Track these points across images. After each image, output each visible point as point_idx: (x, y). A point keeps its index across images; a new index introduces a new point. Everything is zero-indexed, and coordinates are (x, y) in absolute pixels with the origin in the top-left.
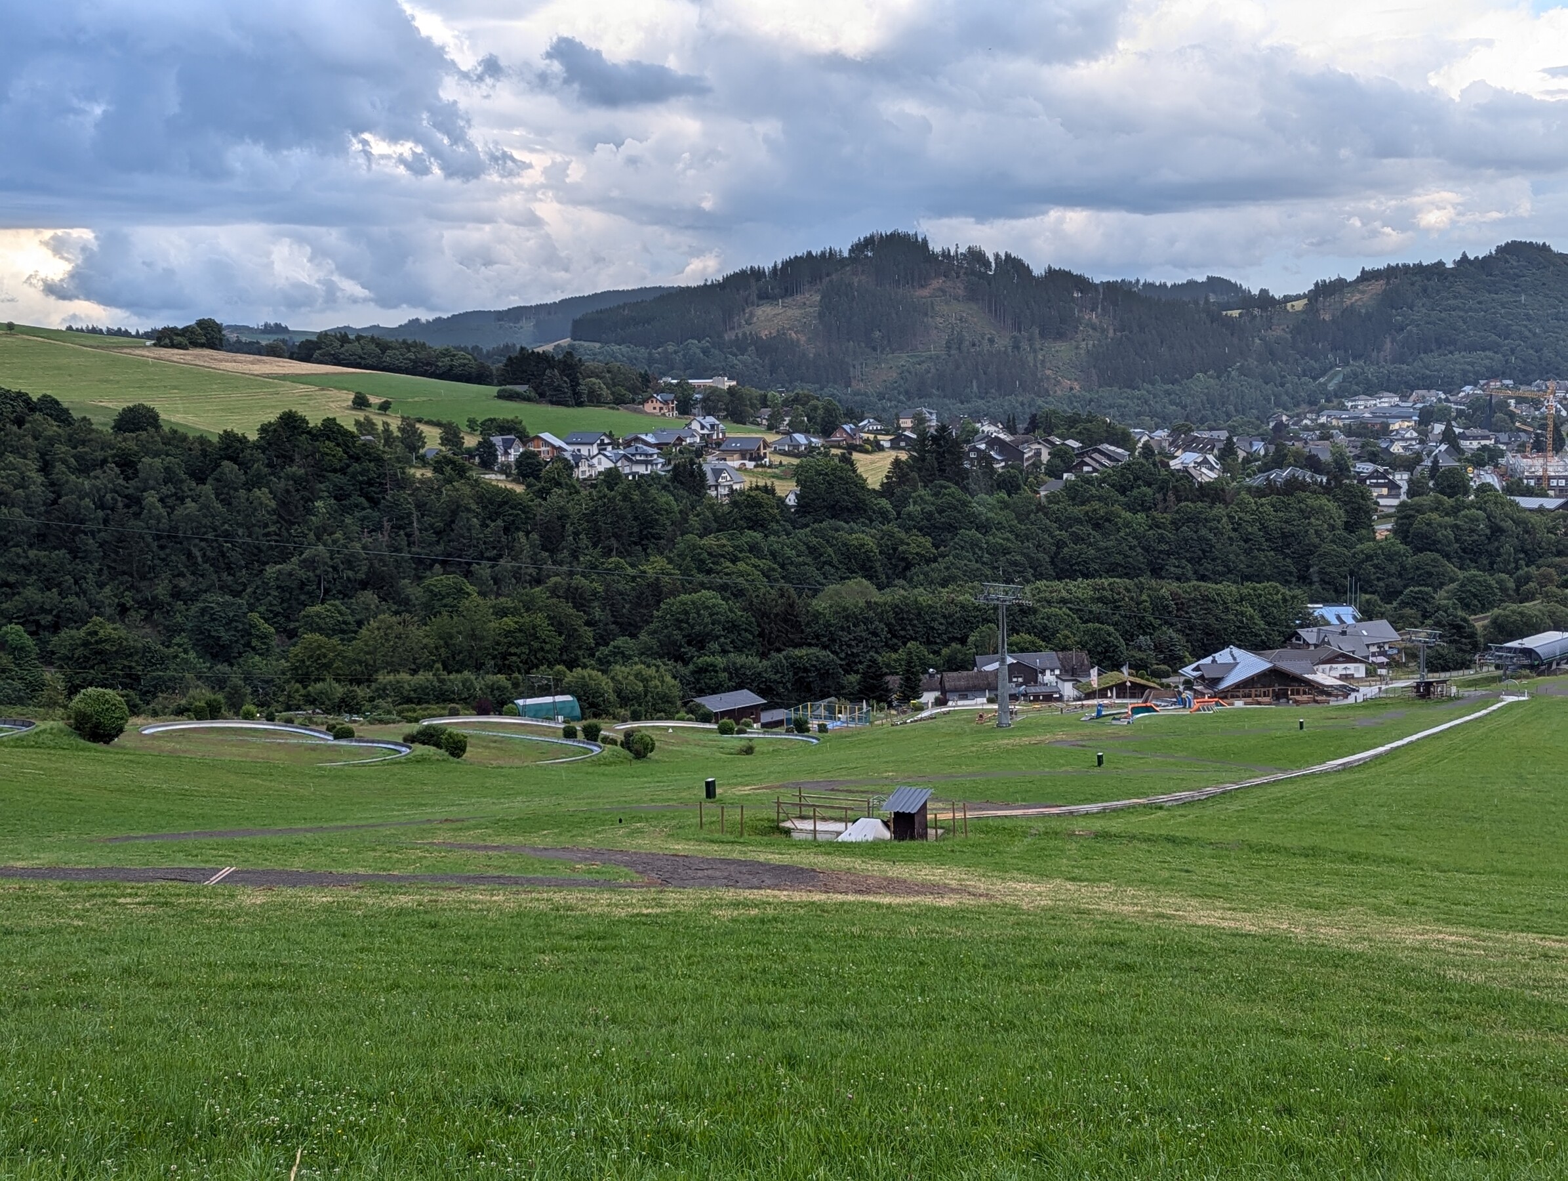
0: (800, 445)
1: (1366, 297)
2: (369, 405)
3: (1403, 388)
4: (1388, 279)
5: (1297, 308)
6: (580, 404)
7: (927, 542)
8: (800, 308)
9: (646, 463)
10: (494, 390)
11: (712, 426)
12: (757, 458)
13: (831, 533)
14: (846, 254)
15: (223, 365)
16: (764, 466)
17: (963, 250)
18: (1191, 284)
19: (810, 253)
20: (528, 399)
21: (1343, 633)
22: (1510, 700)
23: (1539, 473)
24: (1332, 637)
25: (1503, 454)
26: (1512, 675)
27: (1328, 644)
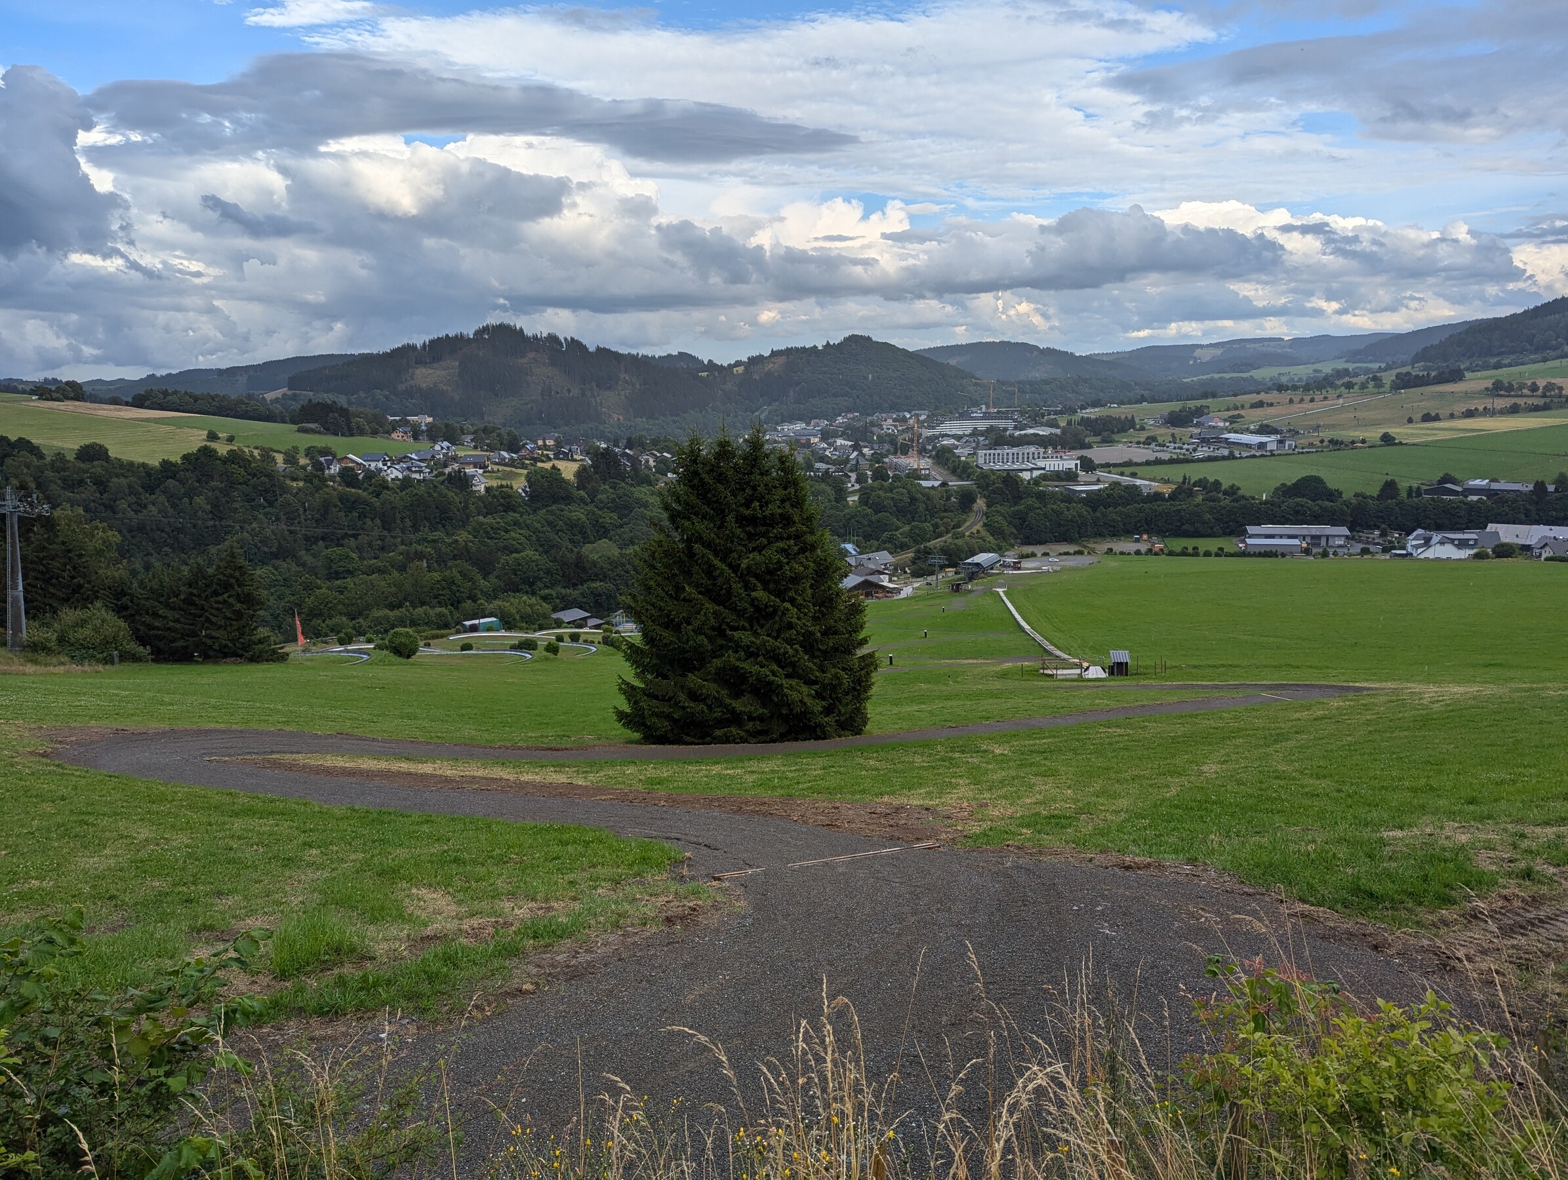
0: (505, 458)
1: (776, 366)
2: (219, 438)
3: (806, 418)
4: (788, 355)
5: (740, 372)
6: (352, 435)
7: (615, 516)
8: (445, 370)
9: (420, 472)
10: (295, 427)
11: (448, 448)
12: (484, 467)
13: (558, 512)
14: (471, 337)
15: (100, 412)
16: (489, 472)
17: (545, 335)
18: (669, 356)
19: (447, 335)
20: (319, 433)
21: (869, 559)
22: (1000, 590)
23: (916, 467)
24: (865, 562)
25: (886, 456)
26: (971, 577)
27: (863, 565)
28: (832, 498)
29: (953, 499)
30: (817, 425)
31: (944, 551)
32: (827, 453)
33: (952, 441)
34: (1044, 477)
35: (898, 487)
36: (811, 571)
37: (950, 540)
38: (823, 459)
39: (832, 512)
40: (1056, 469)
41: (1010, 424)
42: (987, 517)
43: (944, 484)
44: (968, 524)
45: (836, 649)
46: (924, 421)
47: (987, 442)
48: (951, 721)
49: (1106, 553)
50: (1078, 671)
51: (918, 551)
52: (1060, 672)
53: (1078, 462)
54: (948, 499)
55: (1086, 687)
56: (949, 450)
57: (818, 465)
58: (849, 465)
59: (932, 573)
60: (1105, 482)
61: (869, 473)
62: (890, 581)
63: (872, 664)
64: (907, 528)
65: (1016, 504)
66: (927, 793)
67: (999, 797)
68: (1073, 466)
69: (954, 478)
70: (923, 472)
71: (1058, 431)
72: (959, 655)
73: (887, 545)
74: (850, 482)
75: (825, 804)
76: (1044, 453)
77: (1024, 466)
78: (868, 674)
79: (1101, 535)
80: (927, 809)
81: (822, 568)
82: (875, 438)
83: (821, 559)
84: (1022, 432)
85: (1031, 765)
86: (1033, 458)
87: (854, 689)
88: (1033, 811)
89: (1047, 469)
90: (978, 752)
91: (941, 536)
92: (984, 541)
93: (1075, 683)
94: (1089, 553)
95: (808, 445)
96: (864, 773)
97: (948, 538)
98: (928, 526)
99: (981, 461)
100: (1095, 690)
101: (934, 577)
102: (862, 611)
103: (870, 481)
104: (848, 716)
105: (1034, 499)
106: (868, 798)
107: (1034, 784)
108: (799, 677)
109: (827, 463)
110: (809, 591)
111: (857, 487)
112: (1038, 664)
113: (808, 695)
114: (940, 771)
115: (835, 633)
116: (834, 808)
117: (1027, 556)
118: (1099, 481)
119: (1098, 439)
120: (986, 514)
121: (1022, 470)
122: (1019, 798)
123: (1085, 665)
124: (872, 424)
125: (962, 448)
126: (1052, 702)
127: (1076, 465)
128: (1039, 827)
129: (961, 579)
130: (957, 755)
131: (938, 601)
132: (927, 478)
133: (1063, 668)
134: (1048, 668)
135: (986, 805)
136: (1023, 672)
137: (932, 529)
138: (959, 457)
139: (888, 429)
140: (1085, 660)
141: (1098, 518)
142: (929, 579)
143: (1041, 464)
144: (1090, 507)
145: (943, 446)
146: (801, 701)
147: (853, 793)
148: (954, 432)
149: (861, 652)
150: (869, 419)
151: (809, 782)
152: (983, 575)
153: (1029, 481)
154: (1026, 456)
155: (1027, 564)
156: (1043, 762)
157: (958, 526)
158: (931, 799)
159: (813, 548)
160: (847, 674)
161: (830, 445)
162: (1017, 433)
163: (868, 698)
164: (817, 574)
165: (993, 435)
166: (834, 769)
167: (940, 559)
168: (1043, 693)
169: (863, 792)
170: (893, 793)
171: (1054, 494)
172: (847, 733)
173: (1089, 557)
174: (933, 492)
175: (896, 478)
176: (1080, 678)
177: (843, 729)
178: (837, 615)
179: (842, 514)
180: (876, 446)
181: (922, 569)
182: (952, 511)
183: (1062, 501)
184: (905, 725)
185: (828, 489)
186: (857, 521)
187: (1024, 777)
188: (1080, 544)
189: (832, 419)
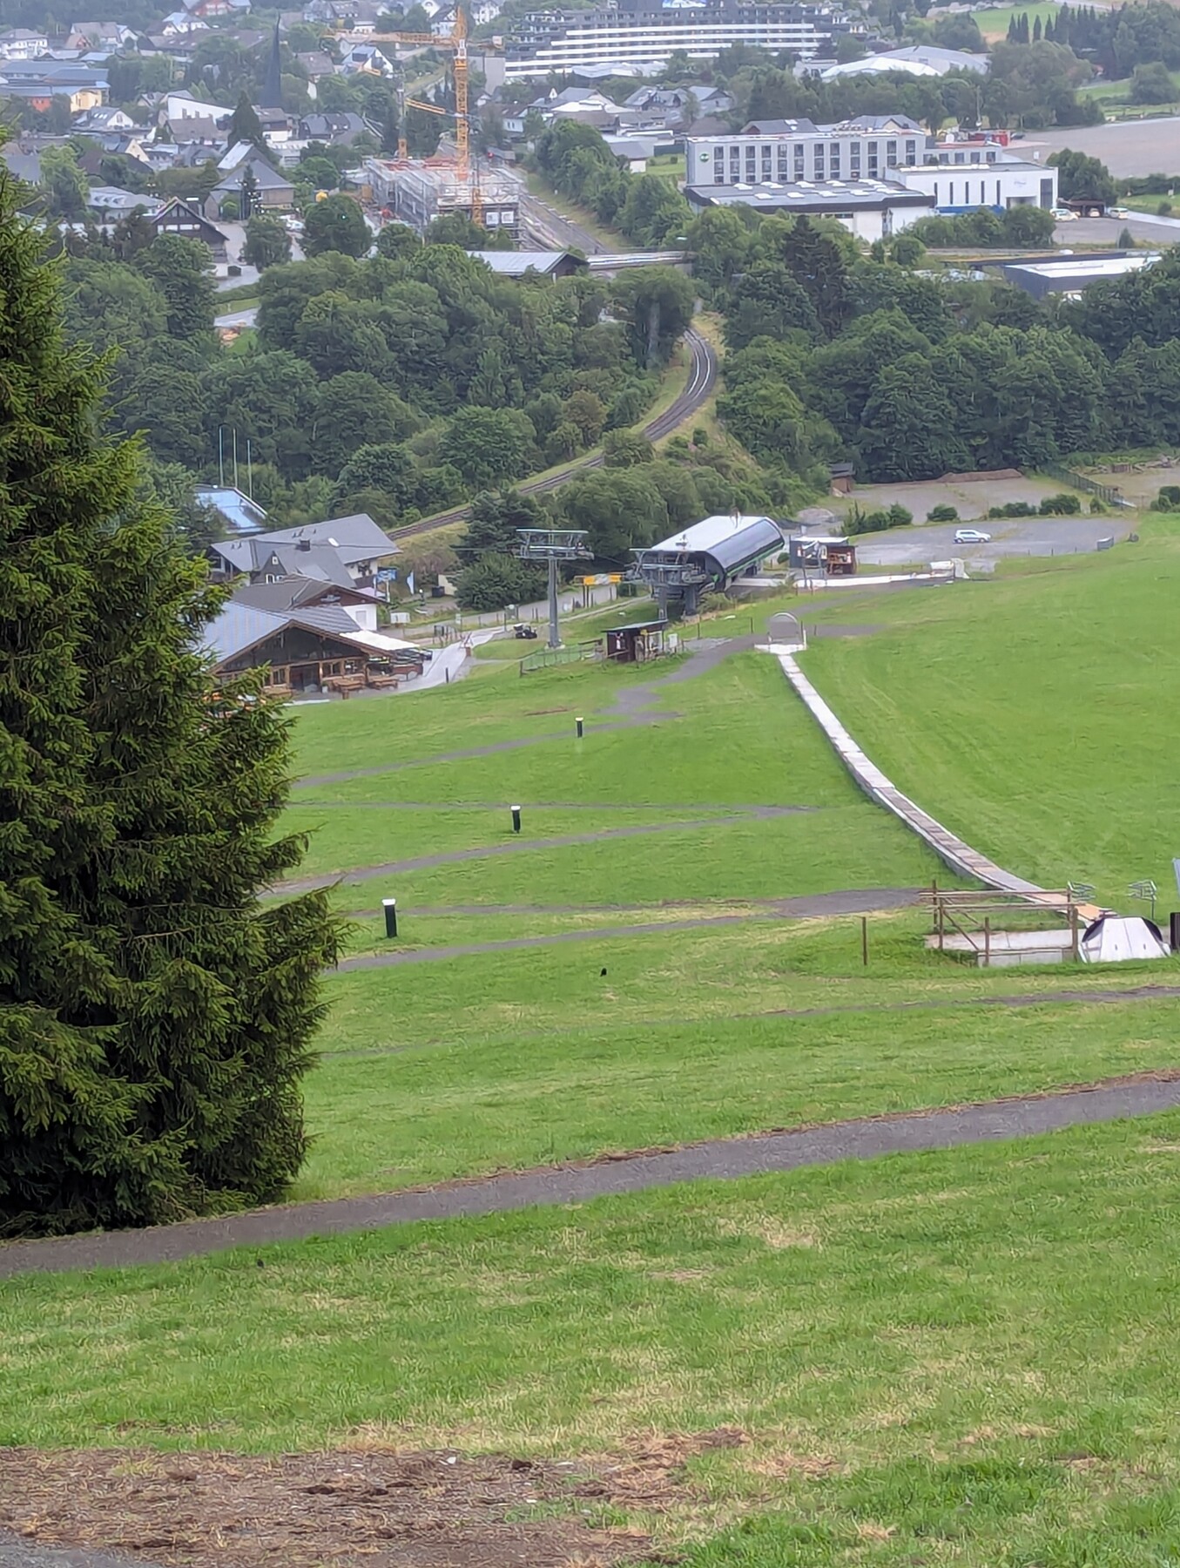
21: (304, 546)
22: (784, 652)
23: (465, 198)
24: (288, 559)
25: (356, 160)
26: (679, 604)
27: (280, 569)
28: (160, 320)
29: (606, 319)
30: (94, 44)
31: (578, 511)
32: (134, 149)
33: (598, 103)
34: (933, 234)
35: (402, 276)
36: (76, 596)
37: (600, 472)
38: (118, 173)
39: (158, 371)
40: (975, 201)
41: (806, 38)
42: (732, 383)
43: (571, 263)
44: (660, 409)
45: (178, 890)
46: (491, 29)
47: (724, 105)
48: (609, 1136)
49: (1156, 507)
50: (1063, 938)
51: (482, 514)
52: (998, 942)
53: (1053, 174)
54: (588, 318)
55: (1091, 996)
56: (586, 135)
57: (101, 196)
58: (217, 197)
59: (535, 594)
60: (1146, 247)
61: (294, 224)
62: (384, 626)
63: (314, 938)
64: (438, 429)
65: (832, 331)
66: (520, 1405)
67: (782, 1407)
68: (1032, 190)
69: (606, 239)
70: (493, 218)
71: (978, 63)
72: (641, 892)
73: (371, 493)
74: (223, 257)
75: (144, 1467)
76: (931, 143)
77: (858, 194)
78: (302, 976)
79: (1139, 441)
80: (520, 1466)
81: (118, 584)
82: (312, 91)
83: (116, 553)
84: (851, 68)
85: (897, 1284)
86: (892, 162)
87: (251, 1032)
88: (899, 1455)
89: (943, 202)
90: (707, 1246)
91: (562, 453)
92: (722, 469)
93: (1054, 983)
94: (1096, 507)
95: (60, 119)
96: (290, 1342)
97: (590, 460)
98: (515, 421)
99: (703, 175)
100: (1123, 1003)
101: (543, 609)
102: (272, 743)
103: (297, 254)
104: (228, 1133)
105: (898, 313)
106: (302, 1435)
107: (905, 1358)
108: (43, 997)
109: (136, 187)
110: (75, 674)
111: (251, 276)
112: (917, 918)
113: (79, 1063)
114: (572, 1322)
115: (177, 826)
116: (179, 1478)
117: (877, 524)
118: (1126, 244)
119: (1122, 88)
120: (726, 373)
121: (850, 209)
122: (849, 1408)
123: (1088, 913)
124: (302, 40)
125: (635, 127)
126: (971, 1052)
127: (1046, 184)
128: (918, 1512)
129: (642, 614)
130: (632, 1261)
131: (560, 698)
132: (507, 240)
133: (1010, 929)
134: (955, 930)
135: (733, 1440)
136: (866, 947)
137: (531, 429)
138: (623, 161)
139: (360, 58)
140: (1086, 895)
141: (1127, 382)
142: (528, 615)
143: (919, 182)
144: (1097, 338)
145: (564, 120)
146: (53, 1086)
147: (248, 1421)
148: (603, 67)
149: (271, 896)
150: (287, 21)
151: (86, 1385)
152: (719, 598)
153: (877, 249)
154: (864, 156)
155: (875, 552)
156: (939, 1274)
157: (625, 415)
158: (536, 1428)
159: (83, 508)
160: (223, 978)
161: (144, 118)
162: (832, 71)
163: (304, 1065)
164: (100, 609)
165: (742, 80)
166: (179, 1335)
167: (563, 539)
168: (940, 1022)
169: (286, 1412)
170: (393, 1413)
171: (966, 295)
172: (227, 1196)
173: (1098, 521)
174: (529, 295)
175: (395, 241)
176: (1072, 964)
177: (214, 1183)
178: (181, 757)
179: (196, 379)
180: (316, 124)
181: (498, 579)
182: (602, 363)
183: (999, 319)
184: (445, 1159)
185: (142, 285)
186: (255, 406)
187: (869, 1333)
188: (1062, 476)
189: (147, 23)
